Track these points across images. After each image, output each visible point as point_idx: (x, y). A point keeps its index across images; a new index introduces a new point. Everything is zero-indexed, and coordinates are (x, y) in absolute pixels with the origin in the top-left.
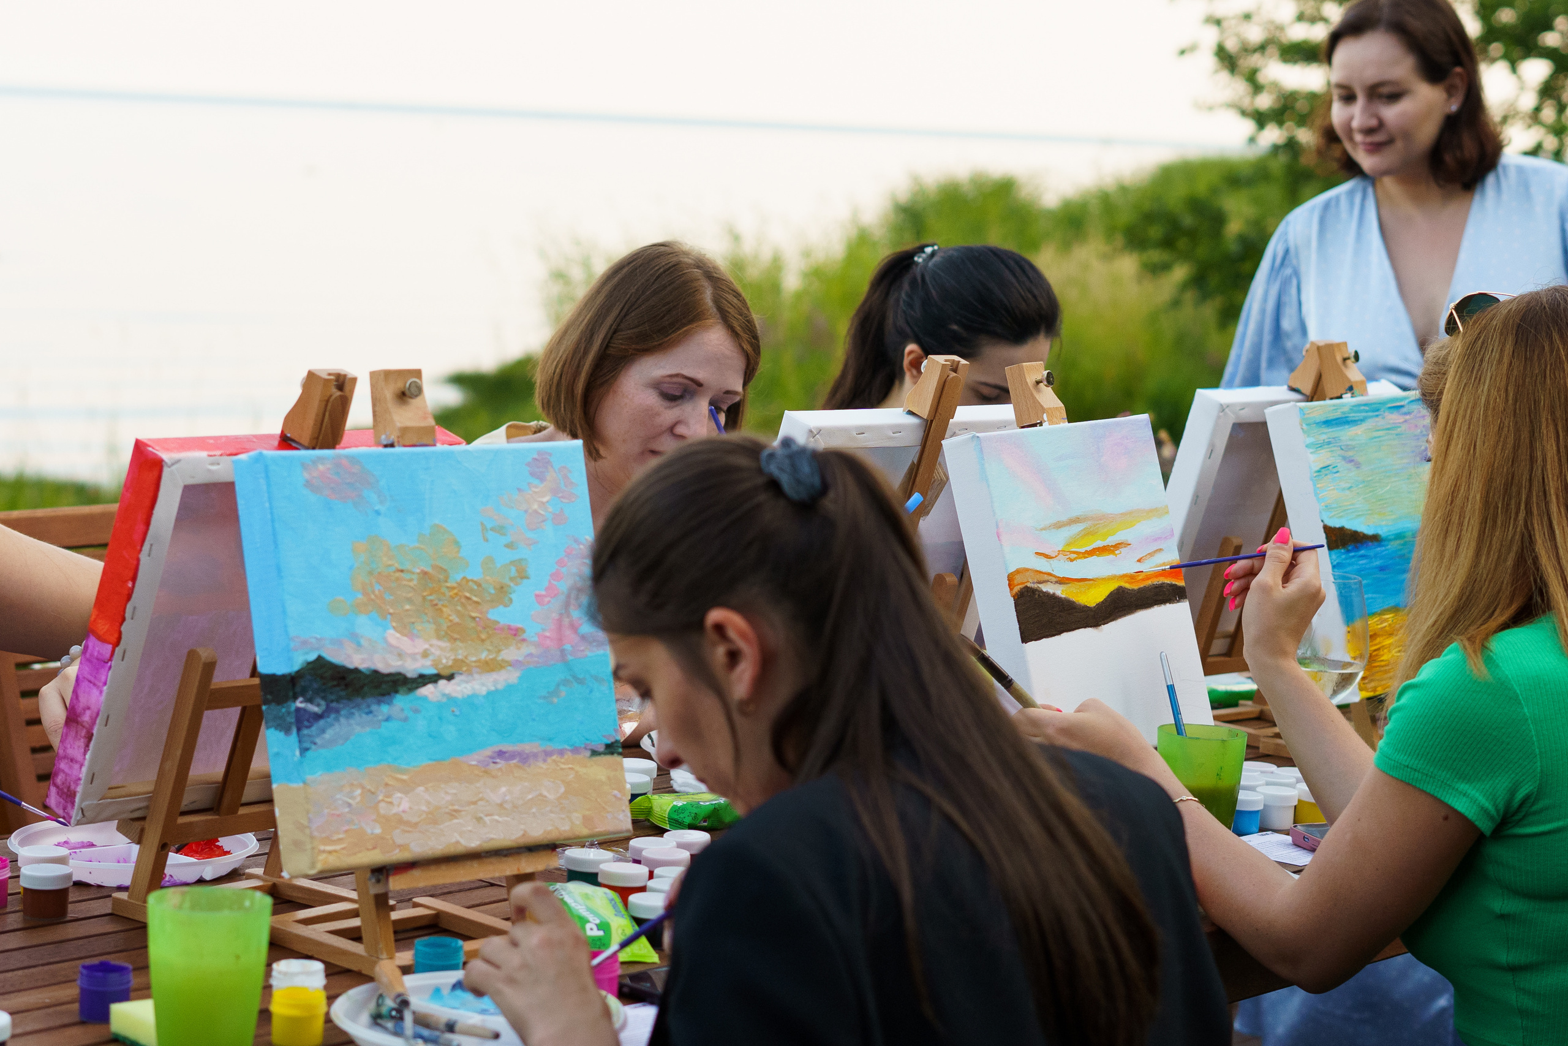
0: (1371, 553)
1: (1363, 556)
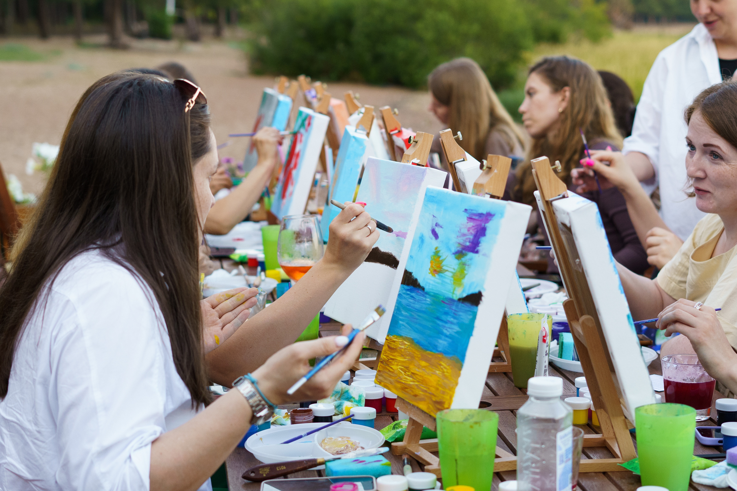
0: (417, 297)
1: (412, 297)
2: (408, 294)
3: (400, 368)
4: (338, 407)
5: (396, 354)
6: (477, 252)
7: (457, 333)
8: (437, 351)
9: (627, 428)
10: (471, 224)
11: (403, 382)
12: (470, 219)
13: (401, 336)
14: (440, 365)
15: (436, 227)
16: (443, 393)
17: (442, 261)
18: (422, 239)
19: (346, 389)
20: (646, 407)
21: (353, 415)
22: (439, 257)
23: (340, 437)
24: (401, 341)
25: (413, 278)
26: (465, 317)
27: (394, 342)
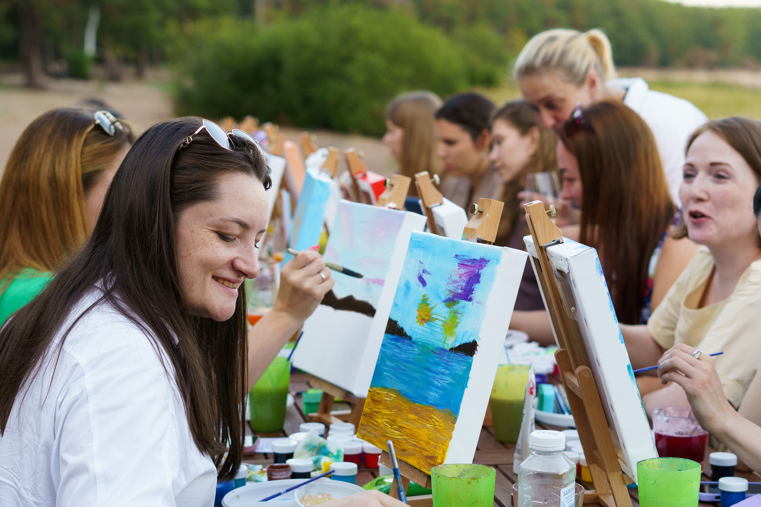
0: (404, 347)
1: (398, 346)
2: (393, 344)
3: (385, 422)
4: (316, 462)
5: (380, 406)
6: (470, 300)
7: (450, 384)
8: (427, 403)
9: (625, 484)
10: (463, 271)
11: (390, 436)
12: (462, 265)
13: (386, 388)
14: (431, 418)
15: (423, 274)
16: (436, 447)
17: (431, 309)
18: (408, 286)
19: (324, 444)
20: (647, 462)
21: (333, 471)
22: (428, 305)
23: (320, 494)
24: (387, 393)
25: (399, 327)
26: (458, 368)
27: (378, 394)
